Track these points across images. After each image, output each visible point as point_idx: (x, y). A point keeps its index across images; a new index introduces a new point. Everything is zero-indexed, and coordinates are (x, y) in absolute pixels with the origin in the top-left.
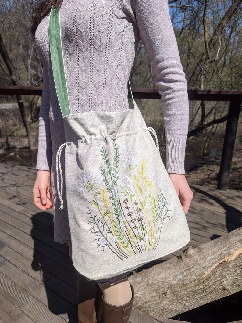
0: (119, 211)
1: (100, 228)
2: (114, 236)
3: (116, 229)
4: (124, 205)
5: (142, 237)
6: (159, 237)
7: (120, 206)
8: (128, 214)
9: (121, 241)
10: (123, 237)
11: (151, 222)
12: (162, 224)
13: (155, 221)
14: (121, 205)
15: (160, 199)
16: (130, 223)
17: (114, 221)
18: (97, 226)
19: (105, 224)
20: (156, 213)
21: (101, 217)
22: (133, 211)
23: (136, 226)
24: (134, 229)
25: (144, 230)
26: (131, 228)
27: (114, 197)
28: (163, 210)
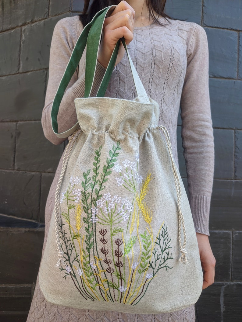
0: (91, 240)
1: (68, 250)
2: (80, 268)
3: (84, 261)
4: (99, 236)
5: (118, 286)
6: (144, 291)
7: (94, 235)
8: (102, 250)
9: (87, 278)
10: (91, 275)
11: (136, 271)
12: (154, 275)
13: (143, 271)
14: (96, 234)
15: (160, 241)
16: (103, 263)
17: (83, 250)
18: (66, 245)
19: (74, 248)
20: (147, 261)
21: (71, 239)
22: (110, 250)
23: (111, 270)
24: (106, 272)
25: (122, 280)
26: (103, 270)
27: (89, 221)
28: (160, 257)
